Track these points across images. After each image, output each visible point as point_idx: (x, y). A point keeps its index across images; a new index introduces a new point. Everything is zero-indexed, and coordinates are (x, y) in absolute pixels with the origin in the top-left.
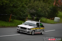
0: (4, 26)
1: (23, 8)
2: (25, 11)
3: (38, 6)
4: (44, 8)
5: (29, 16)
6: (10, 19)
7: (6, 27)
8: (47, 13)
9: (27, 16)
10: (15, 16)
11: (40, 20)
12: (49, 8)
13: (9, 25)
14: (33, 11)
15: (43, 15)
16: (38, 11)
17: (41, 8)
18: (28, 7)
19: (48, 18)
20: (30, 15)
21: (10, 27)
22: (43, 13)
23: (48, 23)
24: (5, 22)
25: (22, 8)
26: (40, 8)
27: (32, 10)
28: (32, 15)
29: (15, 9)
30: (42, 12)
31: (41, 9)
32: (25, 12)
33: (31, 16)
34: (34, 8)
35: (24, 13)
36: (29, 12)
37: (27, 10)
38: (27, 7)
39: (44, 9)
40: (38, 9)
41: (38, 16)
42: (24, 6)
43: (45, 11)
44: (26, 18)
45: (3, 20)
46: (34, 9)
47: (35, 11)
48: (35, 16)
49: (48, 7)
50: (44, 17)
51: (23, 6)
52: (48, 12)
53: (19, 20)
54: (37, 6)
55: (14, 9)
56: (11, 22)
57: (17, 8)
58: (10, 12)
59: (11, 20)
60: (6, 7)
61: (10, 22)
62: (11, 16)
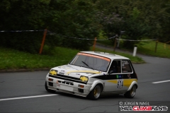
0: (25, 67)
1: (83, 11)
2: (88, 19)
3: (131, 2)
4: (150, 9)
5: (101, 34)
6: (42, 45)
7: (30, 71)
8: (158, 26)
9: (96, 35)
10: (58, 36)
11: (135, 48)
12: (164, 9)
13: (41, 65)
14: (115, 19)
15: (145, 32)
16: (128, 17)
17: (140, 8)
18: (99, 8)
19: (162, 42)
20: (105, 30)
21: (42, 70)
22: (145, 25)
23: (164, 57)
24: (25, 54)
25: (80, 9)
26: (135, 9)
27: (110, 15)
28: (112, 30)
29: (57, 14)
30: (143, 20)
31: (138, 12)
32: (88, 23)
33: (109, 36)
34: (117, 8)
35: (86, 26)
36: (101, 22)
37: (94, 16)
38: (94, 5)
39: (149, 13)
40: (129, 12)
41: (129, 35)
42: (86, 2)
43: (154, 17)
44: (92, 42)
45: (21, 50)
46: (117, 13)
47: (120, 19)
48: (119, 35)
49: (164, 6)
50: (150, 37)
51: (83, 4)
52: (161, 21)
53: (69, 47)
54: (127, 4)
55: (54, 13)
56: (45, 53)
57: (65, 10)
58: (43, 24)
59: (46, 46)
60: (31, 6)
61: (42, 54)
62: (45, 34)
